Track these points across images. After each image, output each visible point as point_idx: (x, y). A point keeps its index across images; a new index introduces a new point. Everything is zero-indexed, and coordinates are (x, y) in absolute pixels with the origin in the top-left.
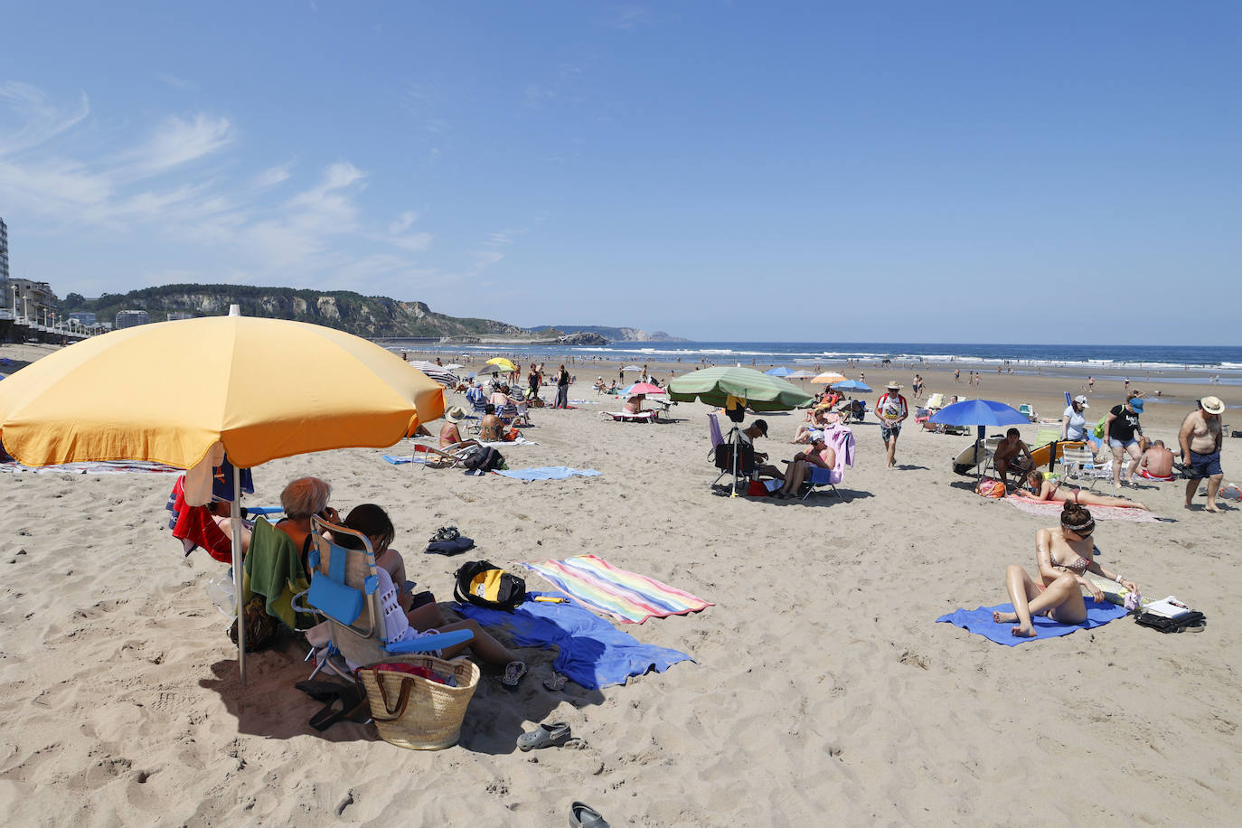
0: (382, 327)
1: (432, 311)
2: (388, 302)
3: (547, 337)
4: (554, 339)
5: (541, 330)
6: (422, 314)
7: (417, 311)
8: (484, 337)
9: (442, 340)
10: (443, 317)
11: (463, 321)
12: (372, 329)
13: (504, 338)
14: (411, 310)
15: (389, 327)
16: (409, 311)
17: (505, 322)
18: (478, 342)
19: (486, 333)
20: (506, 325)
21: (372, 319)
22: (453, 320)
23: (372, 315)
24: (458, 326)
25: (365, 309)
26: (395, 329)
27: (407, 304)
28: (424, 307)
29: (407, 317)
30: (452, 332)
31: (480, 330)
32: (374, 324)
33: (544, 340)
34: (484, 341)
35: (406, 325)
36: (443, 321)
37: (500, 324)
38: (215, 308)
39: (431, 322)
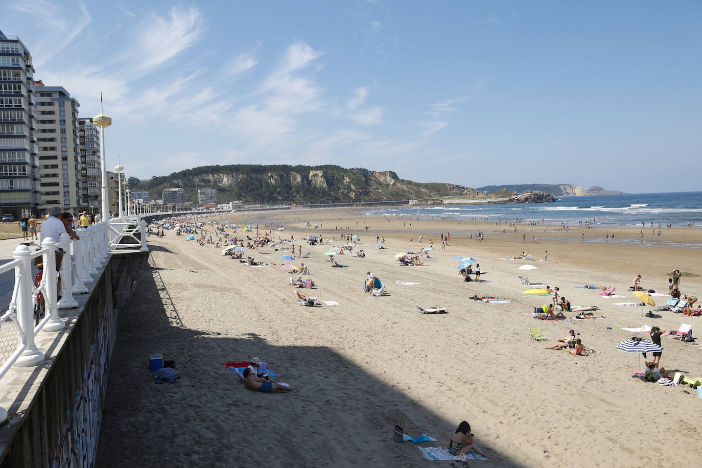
0: (361, 195)
1: (401, 178)
2: (364, 172)
3: (502, 197)
4: (508, 199)
5: (492, 190)
6: (393, 181)
7: (388, 178)
8: (446, 199)
9: (411, 202)
10: (410, 183)
11: (426, 186)
12: (353, 195)
13: (463, 199)
14: (383, 178)
15: (367, 193)
16: (382, 179)
17: (462, 185)
18: (441, 204)
19: (448, 195)
20: (463, 188)
21: (353, 187)
22: (418, 185)
23: (353, 184)
24: (423, 190)
25: (347, 179)
26: (372, 194)
27: (380, 173)
28: (394, 175)
29: (380, 184)
30: (418, 196)
31: (442, 192)
32: (355, 192)
33: (499, 200)
34: (446, 202)
35: (380, 191)
36: (410, 186)
37: (458, 187)
38: (232, 184)
39: (400, 187)
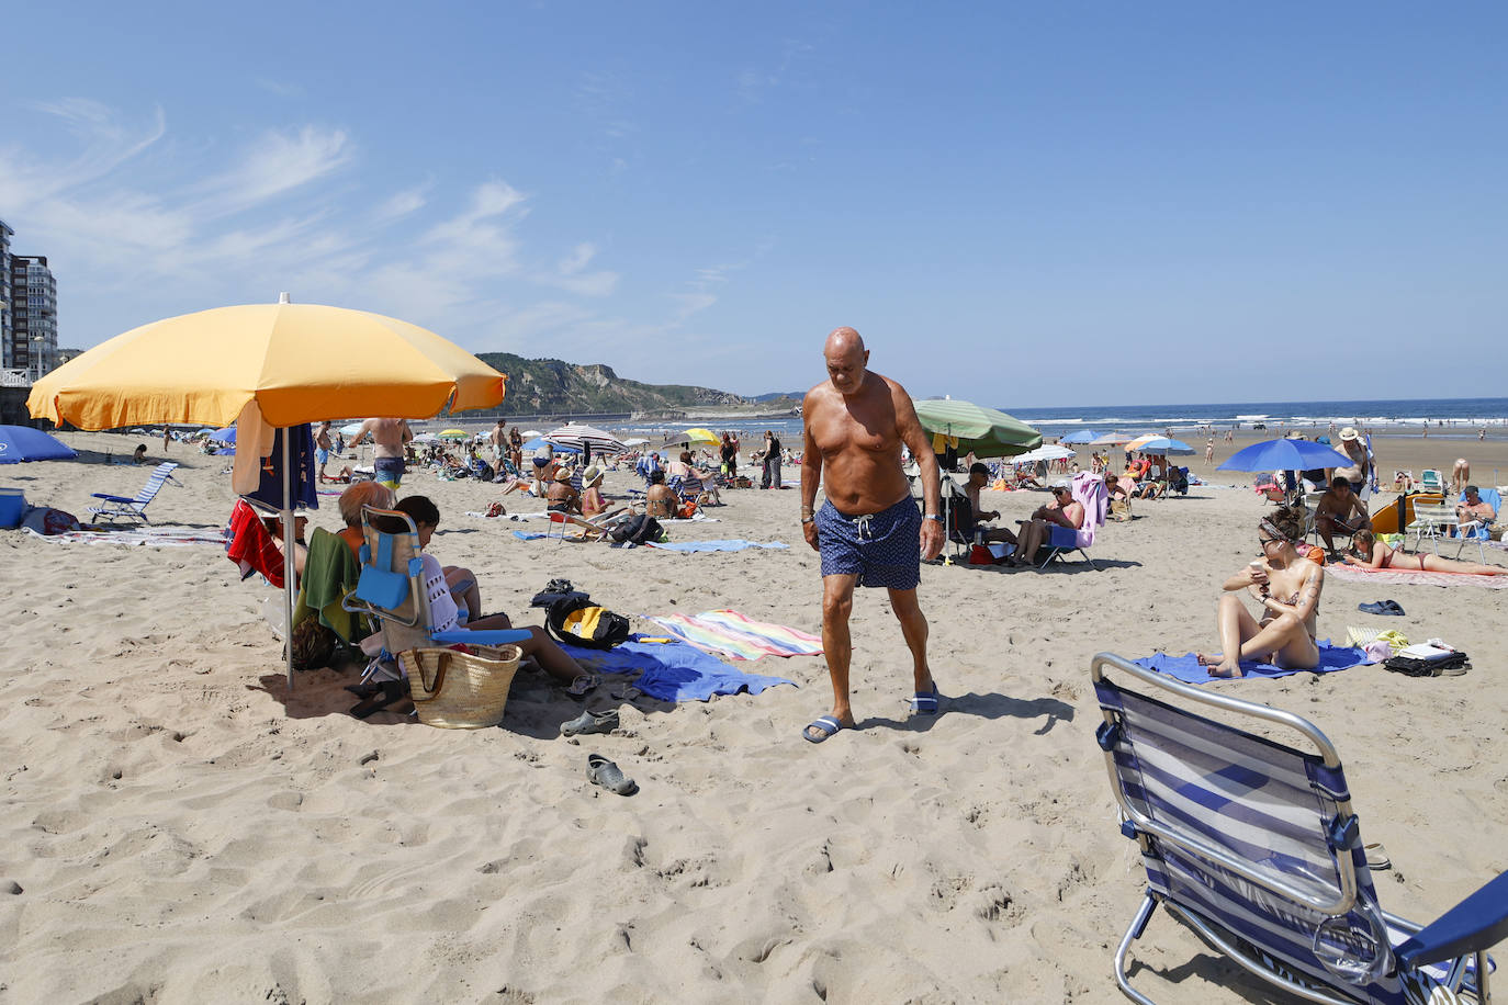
0: (551, 402)
1: (620, 376)
2: (558, 366)
3: (779, 409)
4: (788, 411)
5: (770, 399)
6: (606, 381)
7: (598, 376)
8: (691, 411)
9: (634, 416)
10: (635, 384)
11: (661, 390)
12: (537, 403)
13: (719, 411)
14: (590, 375)
15: (561, 400)
16: (587, 377)
17: (719, 389)
18: (683, 418)
19: (694, 404)
20: (721, 393)
21: (537, 390)
22: (648, 388)
23: (538, 384)
24: (655, 396)
25: (528, 377)
26: (569, 402)
27: (584, 367)
28: (607, 372)
29: (585, 385)
30: (647, 405)
31: (686, 401)
32: (540, 397)
33: (774, 412)
34: (691, 415)
35: (584, 397)
36: (635, 390)
37: (713, 392)
39: (618, 391)
